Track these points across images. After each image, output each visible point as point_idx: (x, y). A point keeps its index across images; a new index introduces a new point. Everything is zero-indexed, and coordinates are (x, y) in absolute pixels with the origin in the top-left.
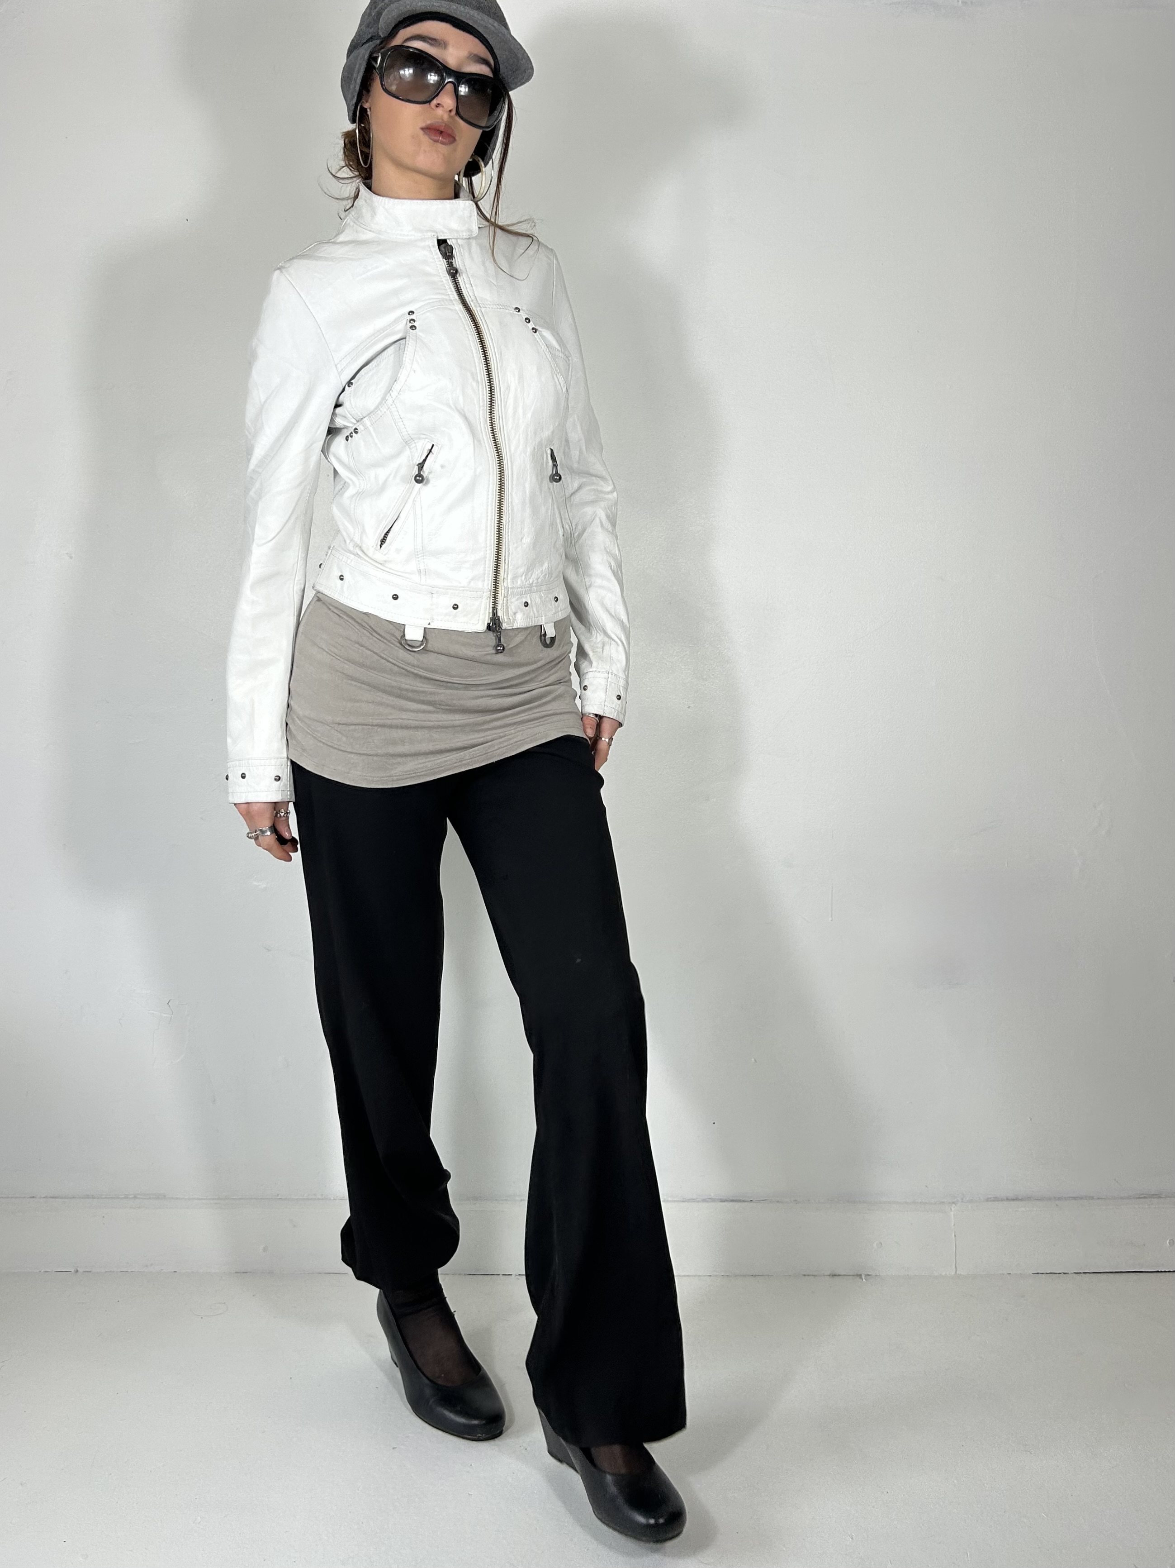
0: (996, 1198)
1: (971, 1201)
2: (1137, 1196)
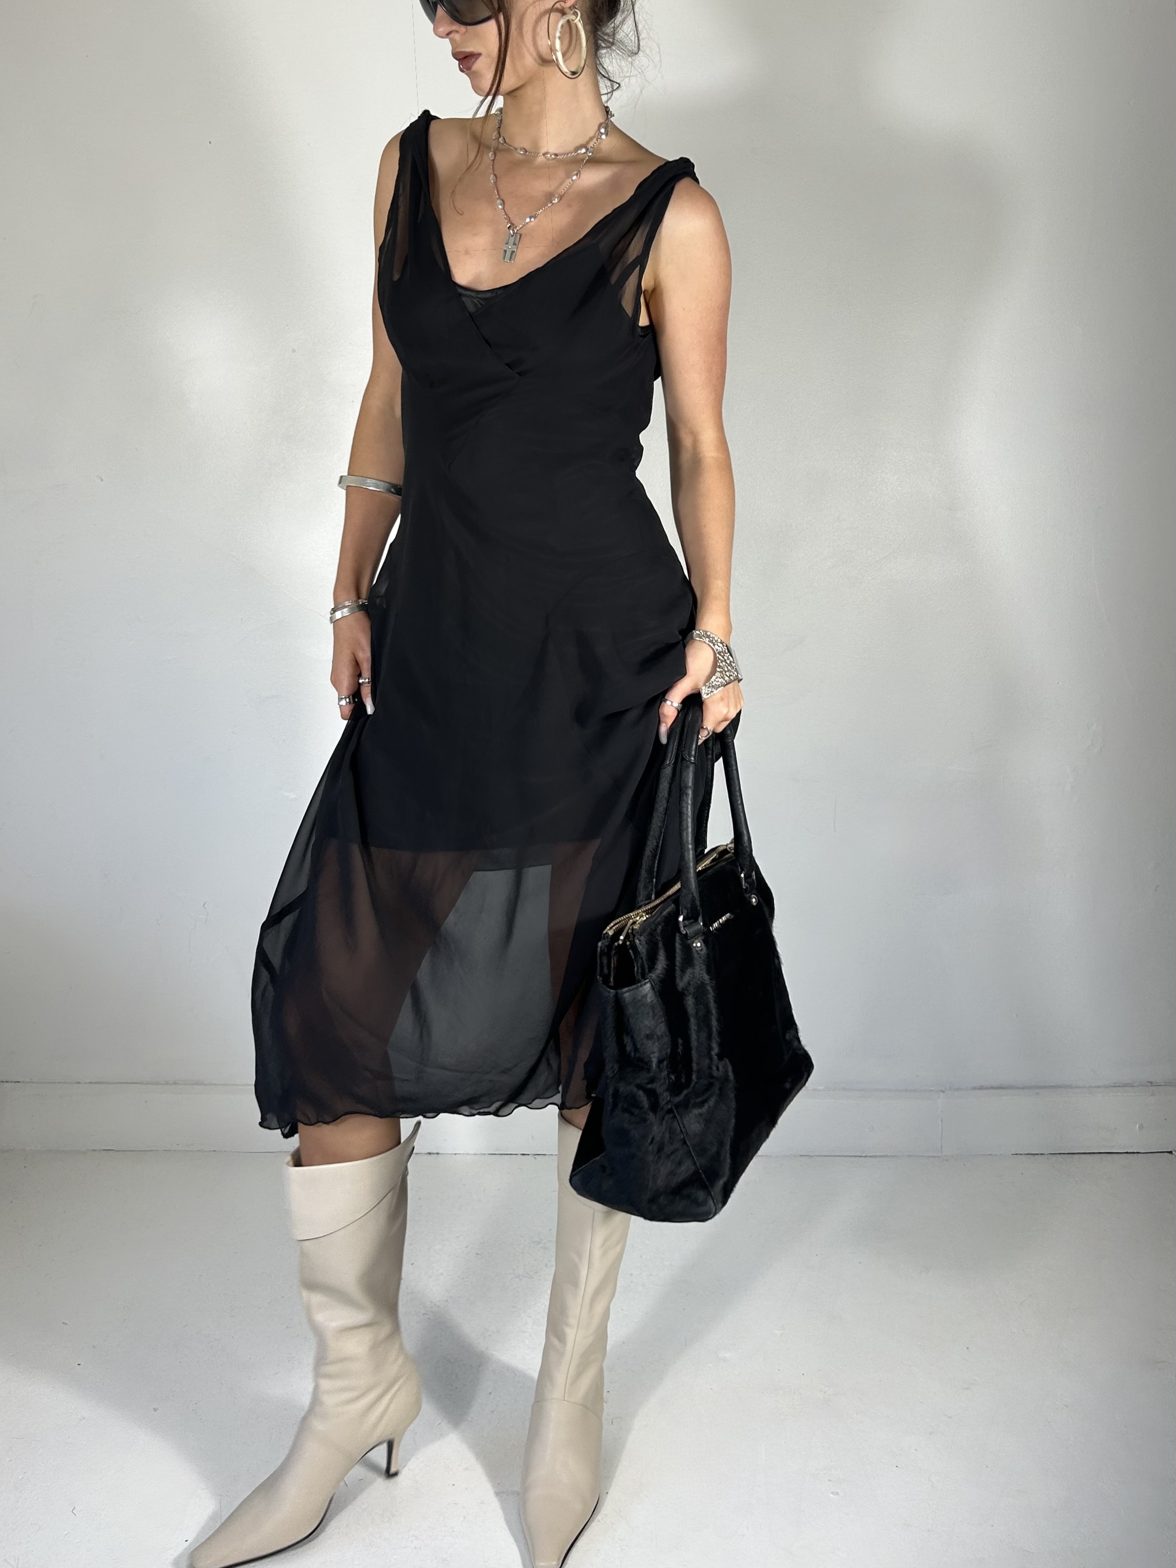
0: (981, 1086)
1: (958, 1089)
2: (1113, 1085)
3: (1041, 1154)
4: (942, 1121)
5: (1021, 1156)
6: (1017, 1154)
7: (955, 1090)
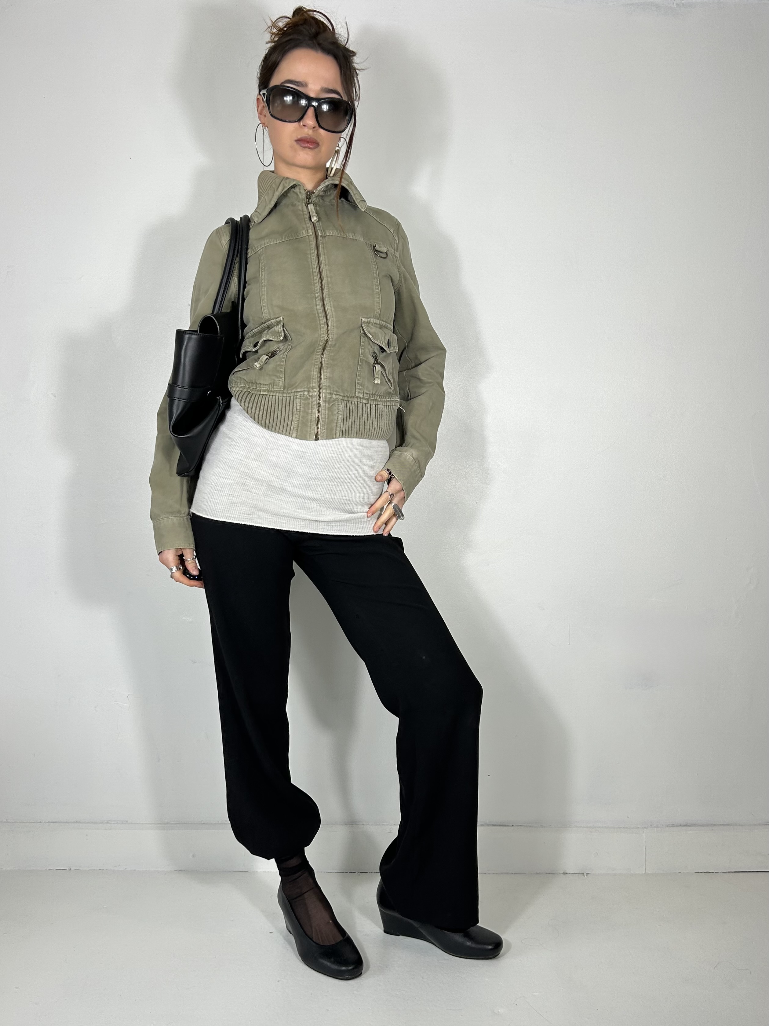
0: (673, 824)
1: (657, 827)
2: (765, 824)
3: (716, 872)
4: (645, 848)
5: (702, 874)
6: (699, 872)
7: (654, 827)
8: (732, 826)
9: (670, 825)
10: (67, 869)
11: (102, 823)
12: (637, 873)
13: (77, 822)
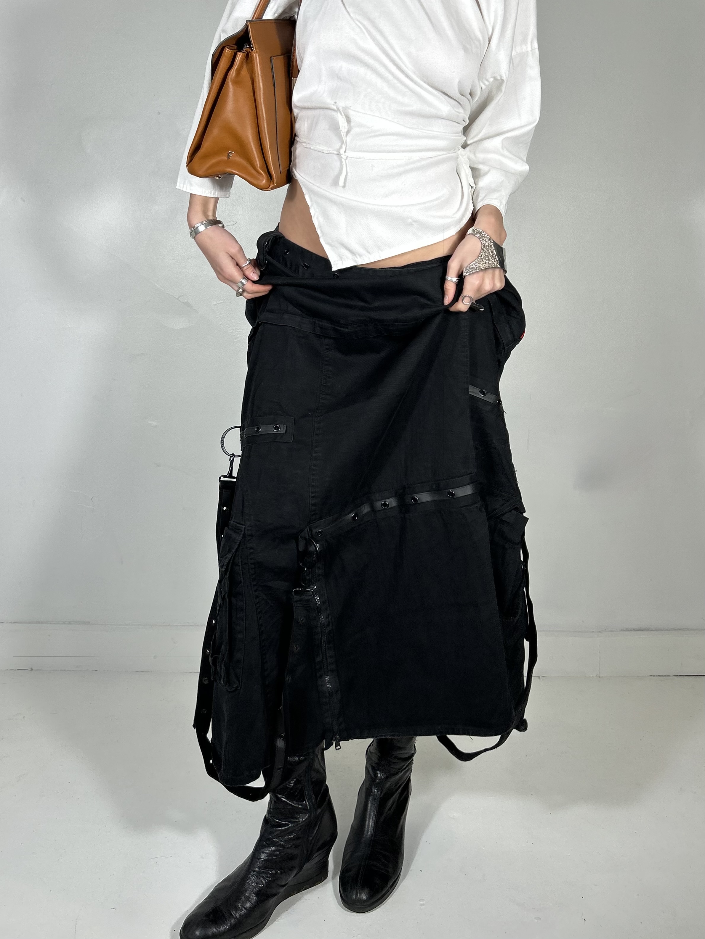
0: (627, 629)
1: (612, 631)
3: (668, 676)
4: (600, 652)
5: (654, 677)
6: (651, 676)
7: (609, 631)
8: (684, 630)
9: (623, 629)
10: (29, 669)
11: (64, 623)
12: (592, 675)
13: (39, 623)
